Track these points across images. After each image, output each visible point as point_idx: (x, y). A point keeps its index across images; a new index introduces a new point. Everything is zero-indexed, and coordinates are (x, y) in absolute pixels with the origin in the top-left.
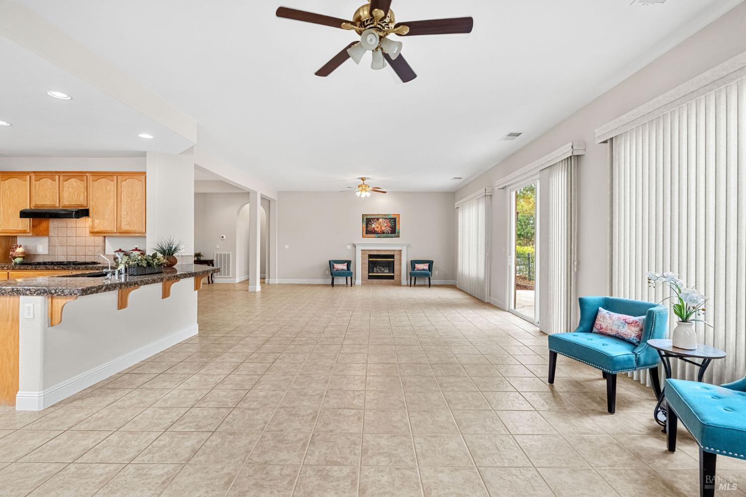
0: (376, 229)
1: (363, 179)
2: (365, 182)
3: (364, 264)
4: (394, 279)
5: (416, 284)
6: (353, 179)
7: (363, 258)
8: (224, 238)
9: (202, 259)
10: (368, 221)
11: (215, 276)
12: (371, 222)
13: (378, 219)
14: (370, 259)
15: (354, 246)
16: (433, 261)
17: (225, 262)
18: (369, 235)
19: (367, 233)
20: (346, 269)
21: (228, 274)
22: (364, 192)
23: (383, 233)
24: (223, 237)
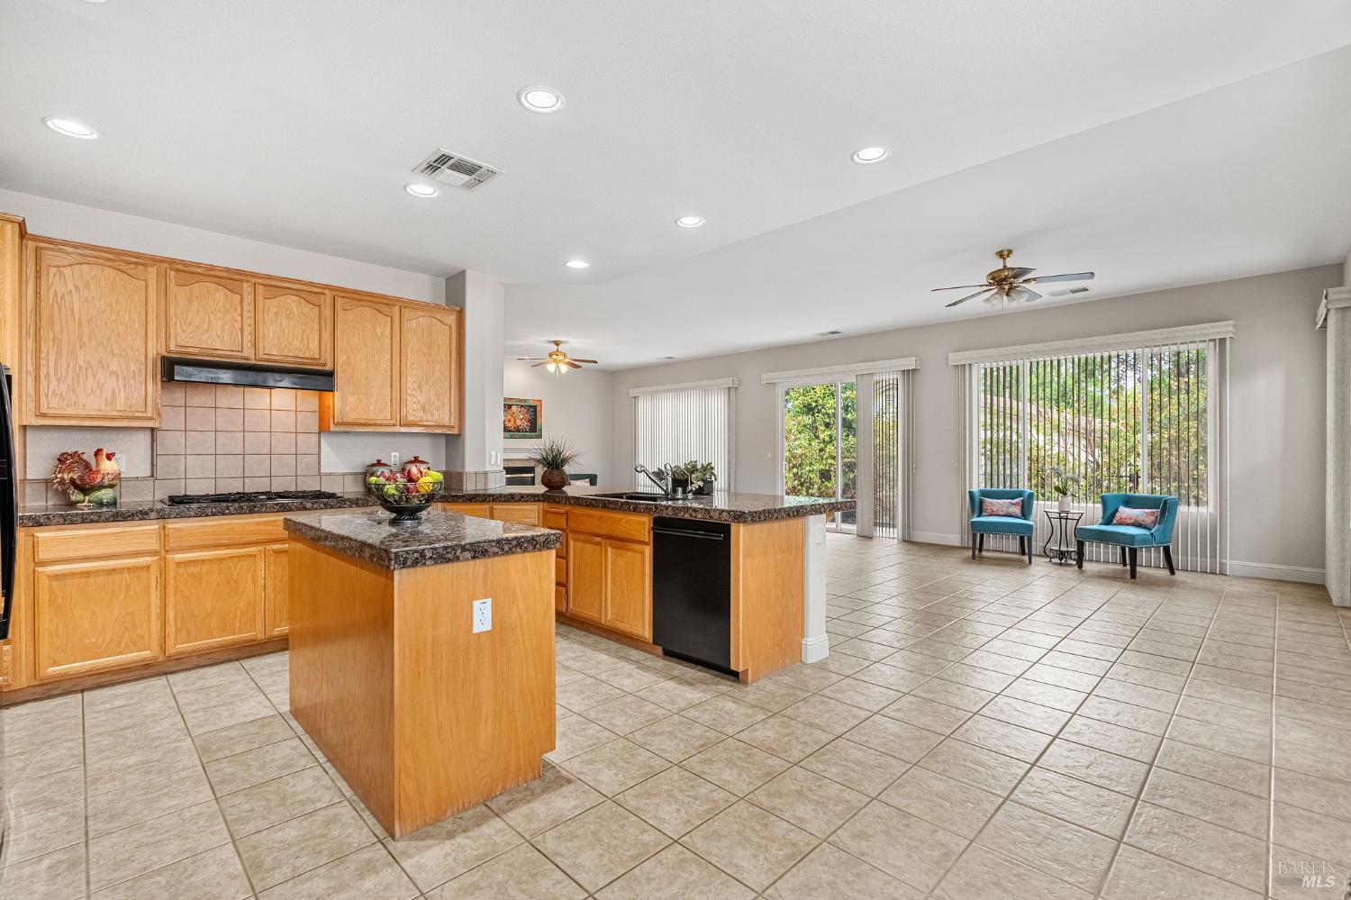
1: (557, 343)
13: (510, 407)
16: (596, 475)
23: (518, 430)
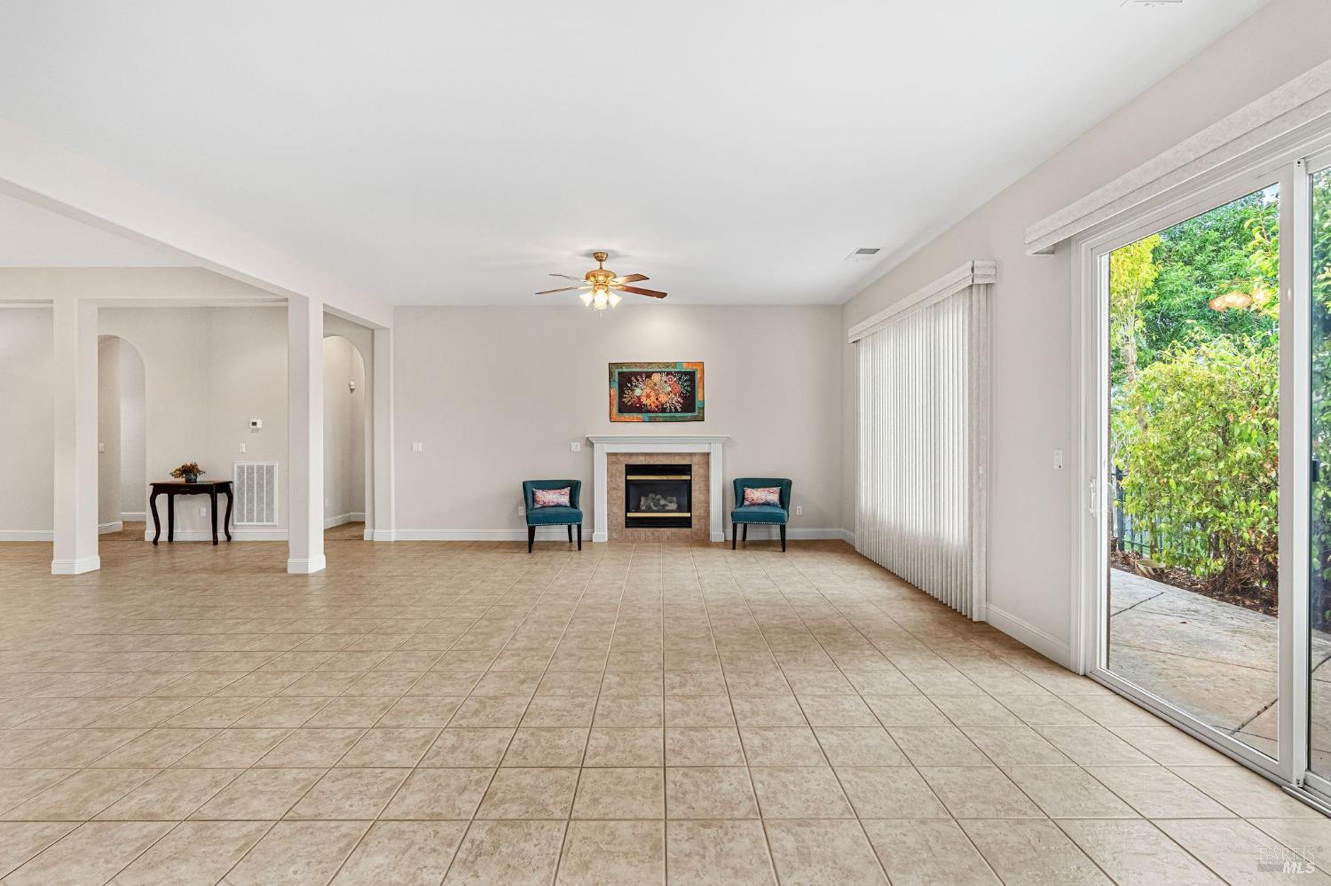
0: (644, 400)
1: (598, 256)
2: (606, 265)
3: (614, 489)
4: (690, 527)
5: (749, 538)
6: (570, 254)
7: (611, 475)
8: (259, 425)
9: (201, 479)
10: (625, 378)
11: (235, 523)
12: (631, 382)
13: (649, 375)
14: (629, 478)
15: (590, 443)
16: (791, 481)
17: (260, 487)
18: (627, 416)
19: (620, 411)
20: (568, 504)
21: (270, 518)
22: (601, 293)
23: (664, 410)
24: (254, 424)
